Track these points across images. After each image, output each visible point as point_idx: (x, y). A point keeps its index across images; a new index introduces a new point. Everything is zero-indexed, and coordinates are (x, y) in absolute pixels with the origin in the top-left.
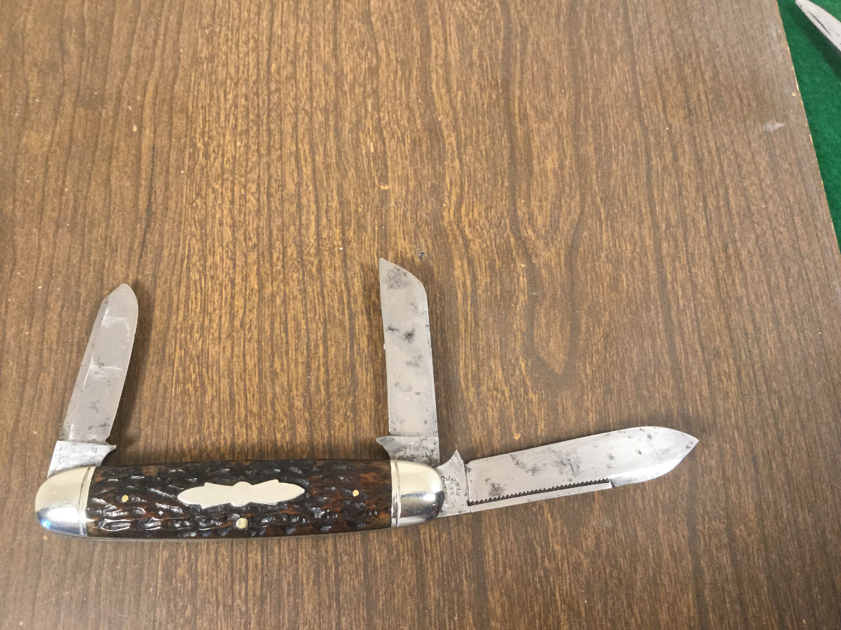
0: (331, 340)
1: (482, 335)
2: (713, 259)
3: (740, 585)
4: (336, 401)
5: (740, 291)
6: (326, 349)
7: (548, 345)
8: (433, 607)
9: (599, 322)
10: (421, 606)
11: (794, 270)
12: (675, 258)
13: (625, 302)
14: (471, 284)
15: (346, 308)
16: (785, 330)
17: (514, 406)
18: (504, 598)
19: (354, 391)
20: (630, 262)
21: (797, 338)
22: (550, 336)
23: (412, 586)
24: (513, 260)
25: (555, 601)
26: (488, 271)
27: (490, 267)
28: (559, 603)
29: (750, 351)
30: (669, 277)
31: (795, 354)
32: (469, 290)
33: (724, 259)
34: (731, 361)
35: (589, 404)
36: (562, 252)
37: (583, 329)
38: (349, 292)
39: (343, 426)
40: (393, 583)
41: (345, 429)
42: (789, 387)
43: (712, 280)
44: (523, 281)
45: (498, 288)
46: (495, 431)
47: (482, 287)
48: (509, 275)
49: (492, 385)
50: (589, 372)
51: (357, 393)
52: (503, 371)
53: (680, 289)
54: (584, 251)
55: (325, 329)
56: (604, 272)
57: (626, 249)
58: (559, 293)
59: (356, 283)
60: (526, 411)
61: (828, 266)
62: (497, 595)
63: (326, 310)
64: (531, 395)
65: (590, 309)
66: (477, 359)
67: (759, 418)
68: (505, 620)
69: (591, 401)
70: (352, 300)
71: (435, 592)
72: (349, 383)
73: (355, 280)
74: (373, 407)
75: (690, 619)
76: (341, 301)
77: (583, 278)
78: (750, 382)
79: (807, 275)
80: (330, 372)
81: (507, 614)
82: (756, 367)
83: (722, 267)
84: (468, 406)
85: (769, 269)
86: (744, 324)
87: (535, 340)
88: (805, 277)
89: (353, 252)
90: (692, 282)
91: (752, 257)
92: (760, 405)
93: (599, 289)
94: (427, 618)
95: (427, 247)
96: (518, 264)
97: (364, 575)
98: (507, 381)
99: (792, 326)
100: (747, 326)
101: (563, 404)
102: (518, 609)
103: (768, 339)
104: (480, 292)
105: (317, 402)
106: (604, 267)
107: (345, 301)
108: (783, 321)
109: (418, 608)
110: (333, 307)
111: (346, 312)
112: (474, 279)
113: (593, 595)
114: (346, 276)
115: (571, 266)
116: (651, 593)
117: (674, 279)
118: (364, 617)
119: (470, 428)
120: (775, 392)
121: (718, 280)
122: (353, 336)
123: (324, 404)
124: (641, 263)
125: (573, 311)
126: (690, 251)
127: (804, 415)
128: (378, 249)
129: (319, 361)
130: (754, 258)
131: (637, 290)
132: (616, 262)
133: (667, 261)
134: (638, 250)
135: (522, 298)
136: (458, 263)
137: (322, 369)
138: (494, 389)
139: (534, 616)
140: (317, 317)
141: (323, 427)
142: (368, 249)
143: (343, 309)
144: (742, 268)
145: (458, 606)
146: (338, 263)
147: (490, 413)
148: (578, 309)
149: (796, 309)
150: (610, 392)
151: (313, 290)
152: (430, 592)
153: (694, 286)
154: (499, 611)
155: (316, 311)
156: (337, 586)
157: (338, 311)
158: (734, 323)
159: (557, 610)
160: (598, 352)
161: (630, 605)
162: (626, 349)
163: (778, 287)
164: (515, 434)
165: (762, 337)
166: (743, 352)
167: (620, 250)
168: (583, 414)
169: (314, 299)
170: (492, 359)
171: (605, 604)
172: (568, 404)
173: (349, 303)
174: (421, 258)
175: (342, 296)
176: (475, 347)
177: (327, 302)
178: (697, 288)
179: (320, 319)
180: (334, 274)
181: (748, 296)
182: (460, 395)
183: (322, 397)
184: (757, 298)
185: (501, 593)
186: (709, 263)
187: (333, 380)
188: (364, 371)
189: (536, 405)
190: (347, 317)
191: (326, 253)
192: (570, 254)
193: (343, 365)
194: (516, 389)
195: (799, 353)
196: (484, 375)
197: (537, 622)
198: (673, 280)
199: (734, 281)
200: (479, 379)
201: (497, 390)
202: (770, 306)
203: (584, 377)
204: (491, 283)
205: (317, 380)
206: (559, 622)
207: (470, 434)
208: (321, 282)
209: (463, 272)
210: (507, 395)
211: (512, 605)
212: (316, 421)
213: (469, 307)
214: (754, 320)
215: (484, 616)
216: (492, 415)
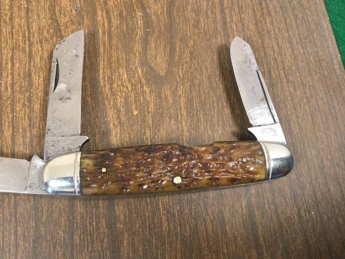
0: (16, 59)
1: (114, 54)
2: (253, 9)
3: (273, 194)
4: (18, 95)
5: (270, 27)
6: (13, 65)
7: (156, 60)
8: (79, 218)
9: (187, 46)
10: (71, 218)
11: (300, 16)
12: (231, 9)
13: (202, 34)
14: (108, 25)
15: (27, 40)
16: (296, 48)
17: (134, 95)
18: (126, 209)
19: (30, 89)
20: (206, 11)
21: (303, 53)
22: (157, 54)
23: (65, 206)
24: (134, 10)
25: (159, 209)
26: (118, 17)
27: (120, 15)
28: (162, 209)
29: (276, 60)
30: (228, 20)
31: (302, 61)
32: (107, 28)
33: (260, 10)
34: (265, 66)
35: (181, 92)
36: (165, 6)
37: (178, 50)
38: (29, 31)
39: (22, 110)
40: (53, 205)
41: (23, 112)
42: (299, 79)
43: (253, 21)
44: (140, 23)
45: (125, 27)
46: (122, 110)
47: (114, 27)
48: (131, 19)
49: (120, 83)
50: (181, 74)
51: (32, 90)
52: (127, 75)
53: (234, 26)
54: (178, 5)
55: (13, 52)
56: (190, 17)
57: (203, 4)
58: (163, 29)
59: (34, 26)
60: (142, 98)
61: (319, 14)
62: (121, 207)
63: (14, 42)
64: (145, 88)
65: (181, 38)
66: (111, 68)
67: (282, 97)
68: (126, 223)
69: (182, 90)
70: (31, 35)
71: (81, 208)
72: (27, 84)
73: (34, 24)
74: (42, 99)
75: (243, 215)
76: (24, 36)
77: (178, 21)
78: (276, 77)
79: (307, 18)
80: (15, 78)
81: (127, 218)
82: (280, 68)
83: (259, 14)
84: (105, 96)
85: (285, 15)
86: (272, 45)
87: (148, 57)
88: (306, 20)
89: (33, 8)
90: (242, 22)
91: (276, 8)
92: (283, 89)
93: (187, 27)
94: (75, 225)
95: (81, 4)
96: (137, 13)
97: (34, 201)
98: (129, 81)
99: (300, 46)
100: (274, 46)
101: (165, 93)
102: (135, 215)
103: (286, 53)
104: (113, 29)
105: (5, 97)
106: (190, 15)
107: (27, 36)
108: (295, 43)
109: (69, 219)
110: (19, 40)
111: (27, 42)
112: (110, 22)
113: (183, 204)
114: (28, 22)
115: (170, 14)
116: (219, 201)
117: (232, 21)
118: (33, 226)
119: (106, 109)
120: (291, 82)
121: (256, 21)
122: (30, 56)
123: (10, 97)
124: (212, 12)
125: (172, 40)
126: (240, 5)
127: (308, 95)
128: (49, 6)
129: (8, 72)
130: (277, 9)
131: (210, 27)
132: (197, 12)
133: (227, 11)
134: (210, 4)
135: (139, 32)
136: (100, 13)
137: (10, 77)
138: (121, 85)
139: (146, 218)
140: (8, 46)
141: (9, 111)
142: (43, 5)
143: (25, 41)
144: (270, 15)
145: (96, 216)
146: (23, 14)
147: (119, 100)
148: (174, 39)
149: (302, 36)
150: (194, 85)
151: (6, 31)
152: (77, 209)
153: (243, 25)
154: (122, 217)
155: (7, 43)
156: (15, 209)
157: (22, 42)
158: (266, 44)
159: (160, 214)
160: (186, 63)
161: (206, 209)
162: (203, 61)
163: (291, 25)
164: (134, 112)
165: (283, 52)
166: (272, 60)
167: (199, 5)
168: (177, 98)
169: (7, 35)
170: (120, 68)
171: (191, 209)
172: (168, 93)
173: (29, 37)
174: (76, 10)
175: (25, 34)
176: (110, 62)
177: (15, 37)
178: (245, 26)
179: (9, 47)
180: (20, 21)
181: (274, 29)
182: (100, 90)
183: (9, 94)
184: (279, 31)
185: (124, 206)
186: (251, 12)
187: (16, 83)
188: (37, 77)
189: (148, 94)
190: (27, 45)
191: (16, 9)
192: (170, 7)
193: (23, 74)
194: (135, 85)
195: (304, 60)
196: (115, 78)
197: (147, 222)
198: (230, 21)
199: (266, 22)
200: (112, 80)
201: (123, 86)
202: (287, 35)
203: (178, 77)
204: (120, 24)
205: (6, 83)
206: (161, 221)
207: (106, 112)
208: (12, 26)
209: (103, 18)
210: (130, 89)
211: (131, 213)
212: (4, 108)
213: (106, 38)
214: (278, 42)
215: (113, 221)
216: (120, 101)
